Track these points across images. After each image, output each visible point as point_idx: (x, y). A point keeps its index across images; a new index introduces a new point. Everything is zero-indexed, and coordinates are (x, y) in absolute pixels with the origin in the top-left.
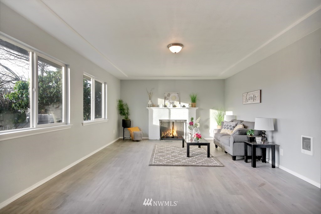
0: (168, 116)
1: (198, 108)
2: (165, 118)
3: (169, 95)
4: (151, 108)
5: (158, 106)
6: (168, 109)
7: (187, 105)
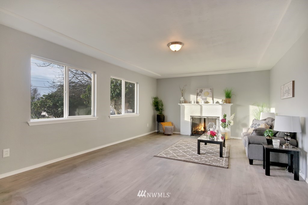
0: (200, 112)
1: (232, 104)
2: (197, 114)
3: (201, 91)
4: (183, 104)
5: (190, 102)
6: (199, 106)
7: (220, 101)
